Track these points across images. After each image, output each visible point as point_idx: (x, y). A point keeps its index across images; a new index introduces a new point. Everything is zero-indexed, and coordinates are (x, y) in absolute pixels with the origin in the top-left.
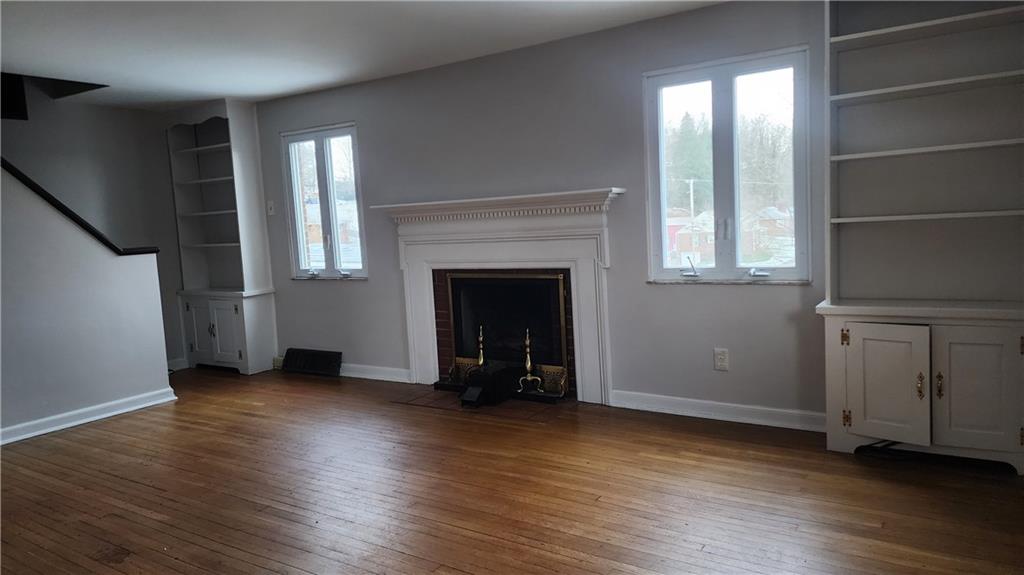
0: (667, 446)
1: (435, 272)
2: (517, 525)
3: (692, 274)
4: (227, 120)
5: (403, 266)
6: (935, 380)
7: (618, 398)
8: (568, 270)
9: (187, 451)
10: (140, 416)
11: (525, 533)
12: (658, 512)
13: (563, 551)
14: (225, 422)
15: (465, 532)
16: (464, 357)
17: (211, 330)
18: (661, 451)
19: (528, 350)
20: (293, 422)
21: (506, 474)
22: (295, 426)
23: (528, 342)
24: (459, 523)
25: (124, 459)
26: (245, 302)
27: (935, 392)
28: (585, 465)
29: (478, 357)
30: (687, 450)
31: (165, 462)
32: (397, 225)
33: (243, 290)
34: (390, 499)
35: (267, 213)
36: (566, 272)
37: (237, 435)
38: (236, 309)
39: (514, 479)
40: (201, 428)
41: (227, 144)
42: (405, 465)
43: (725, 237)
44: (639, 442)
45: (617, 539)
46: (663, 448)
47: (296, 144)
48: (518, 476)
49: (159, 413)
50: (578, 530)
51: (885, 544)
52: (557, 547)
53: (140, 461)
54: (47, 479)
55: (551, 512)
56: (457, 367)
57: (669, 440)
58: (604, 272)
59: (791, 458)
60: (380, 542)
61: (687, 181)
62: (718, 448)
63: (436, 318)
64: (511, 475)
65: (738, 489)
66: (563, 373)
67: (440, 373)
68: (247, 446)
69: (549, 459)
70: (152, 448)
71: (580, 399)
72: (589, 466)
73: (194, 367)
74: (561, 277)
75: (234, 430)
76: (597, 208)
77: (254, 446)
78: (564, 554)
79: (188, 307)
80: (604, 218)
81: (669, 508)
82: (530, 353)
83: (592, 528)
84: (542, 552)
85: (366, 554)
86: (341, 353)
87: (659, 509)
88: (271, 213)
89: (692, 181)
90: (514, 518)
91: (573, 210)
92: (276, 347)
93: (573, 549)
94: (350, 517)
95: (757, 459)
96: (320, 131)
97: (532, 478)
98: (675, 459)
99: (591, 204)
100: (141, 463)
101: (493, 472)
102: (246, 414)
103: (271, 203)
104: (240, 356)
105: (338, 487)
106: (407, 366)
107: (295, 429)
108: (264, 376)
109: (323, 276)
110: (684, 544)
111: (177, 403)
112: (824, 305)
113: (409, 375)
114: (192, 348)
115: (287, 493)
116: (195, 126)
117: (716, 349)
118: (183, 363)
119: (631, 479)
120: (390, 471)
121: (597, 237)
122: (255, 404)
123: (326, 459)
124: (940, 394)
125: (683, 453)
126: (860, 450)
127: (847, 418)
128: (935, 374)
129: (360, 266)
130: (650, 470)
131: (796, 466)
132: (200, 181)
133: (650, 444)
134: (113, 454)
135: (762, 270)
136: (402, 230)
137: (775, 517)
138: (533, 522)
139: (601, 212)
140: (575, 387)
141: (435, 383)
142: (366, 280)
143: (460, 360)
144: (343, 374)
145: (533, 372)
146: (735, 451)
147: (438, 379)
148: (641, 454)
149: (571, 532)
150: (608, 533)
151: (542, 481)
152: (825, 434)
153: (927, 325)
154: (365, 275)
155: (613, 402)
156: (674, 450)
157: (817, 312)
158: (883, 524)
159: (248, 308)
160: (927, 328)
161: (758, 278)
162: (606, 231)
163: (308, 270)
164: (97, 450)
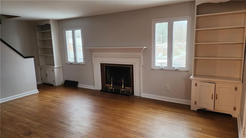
0: (155, 108)
1: (101, 64)
2: (121, 128)
3: (162, 68)
4: (50, 25)
5: (93, 62)
6: (216, 95)
7: (143, 95)
8: (133, 65)
9: (43, 107)
10: (31, 97)
11: (123, 130)
12: (153, 125)
13: (131, 134)
14: (51, 99)
15: (109, 129)
16: (108, 84)
17: (47, 75)
18: (153, 109)
19: (123, 83)
20: (67, 99)
21: (118, 114)
22: (68, 100)
23: (123, 82)
24: (108, 127)
25: (28, 108)
26: (55, 69)
27: (215, 98)
28: (136, 112)
29: (111, 84)
30: (159, 109)
31: (38, 109)
32: (92, 52)
33: (54, 66)
34: (91, 120)
35: (60, 47)
36: (132, 66)
37: (54, 102)
38: (53, 70)
39: (120, 116)
40: (46, 100)
41: (50, 31)
42: (94, 111)
43: (170, 60)
44: (148, 107)
45: (143, 132)
46: (154, 108)
47: (67, 31)
48: (121, 115)
49: (35, 96)
50: (134, 129)
51: (202, 134)
52: (130, 134)
53: (32, 109)
54: (10, 113)
55: (129, 124)
56: (106, 86)
57: (155, 106)
58: (141, 66)
59: (183, 112)
60: (90, 131)
61: (160, 35)
62: (166, 109)
63: (101, 75)
64: (119, 115)
65: (171, 119)
66: (131, 89)
67: (102, 88)
68: (57, 106)
69: (128, 111)
70: (34, 105)
71: (135, 95)
72: (137, 113)
73: (42, 84)
74: (131, 67)
75: (53, 101)
76: (140, 51)
77: (58, 106)
78: (132, 135)
79: (41, 69)
80: (142, 54)
81: (155, 124)
82: (123, 84)
83: (137, 129)
84: (127, 135)
85: (86, 134)
86: (78, 82)
87: (153, 124)
88: (61, 47)
89: (162, 35)
90: (120, 126)
91: (134, 51)
92: (62, 80)
93: (133, 134)
94: (82, 125)
95: (175, 112)
96: (73, 28)
97: (124, 116)
98: (156, 111)
99: (139, 50)
100: (32, 110)
101: (115, 114)
102: (56, 97)
103: (61, 45)
104: (54, 81)
105: (79, 117)
106: (94, 85)
107: (68, 101)
108: (59, 87)
109: (74, 63)
110: (158, 133)
111: (39, 93)
112: (192, 77)
113: (94, 88)
114: (42, 79)
115: (67, 118)
116: (42, 25)
117: (167, 85)
118: (40, 83)
119: (147, 116)
120: (91, 113)
121: (140, 58)
122: (58, 94)
123: (76, 109)
124: (217, 99)
125: (158, 110)
126: (198, 110)
127: (196, 103)
128: (216, 94)
129: (83, 61)
130: (151, 114)
131: (184, 114)
132: (43, 39)
133: (151, 107)
134: (25, 107)
135: (178, 67)
136: (93, 53)
137: (178, 127)
138: (124, 127)
139: (141, 52)
140: (134, 92)
141: (101, 90)
142: (84, 65)
143: (107, 85)
144: (78, 87)
145: (124, 88)
146: (170, 109)
147: (101, 89)
148: (149, 110)
149: (133, 130)
150: (141, 130)
151: (126, 117)
152: (190, 105)
153: (215, 83)
154: (84, 63)
155: (142, 96)
156: (156, 109)
157: (190, 79)
158: (202, 129)
159: (56, 70)
160: (215, 84)
161: (177, 69)
162: (142, 56)
163: (70, 62)
164: (21, 106)
